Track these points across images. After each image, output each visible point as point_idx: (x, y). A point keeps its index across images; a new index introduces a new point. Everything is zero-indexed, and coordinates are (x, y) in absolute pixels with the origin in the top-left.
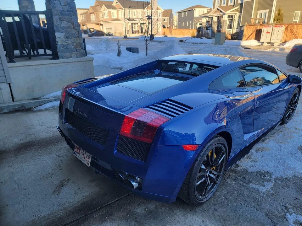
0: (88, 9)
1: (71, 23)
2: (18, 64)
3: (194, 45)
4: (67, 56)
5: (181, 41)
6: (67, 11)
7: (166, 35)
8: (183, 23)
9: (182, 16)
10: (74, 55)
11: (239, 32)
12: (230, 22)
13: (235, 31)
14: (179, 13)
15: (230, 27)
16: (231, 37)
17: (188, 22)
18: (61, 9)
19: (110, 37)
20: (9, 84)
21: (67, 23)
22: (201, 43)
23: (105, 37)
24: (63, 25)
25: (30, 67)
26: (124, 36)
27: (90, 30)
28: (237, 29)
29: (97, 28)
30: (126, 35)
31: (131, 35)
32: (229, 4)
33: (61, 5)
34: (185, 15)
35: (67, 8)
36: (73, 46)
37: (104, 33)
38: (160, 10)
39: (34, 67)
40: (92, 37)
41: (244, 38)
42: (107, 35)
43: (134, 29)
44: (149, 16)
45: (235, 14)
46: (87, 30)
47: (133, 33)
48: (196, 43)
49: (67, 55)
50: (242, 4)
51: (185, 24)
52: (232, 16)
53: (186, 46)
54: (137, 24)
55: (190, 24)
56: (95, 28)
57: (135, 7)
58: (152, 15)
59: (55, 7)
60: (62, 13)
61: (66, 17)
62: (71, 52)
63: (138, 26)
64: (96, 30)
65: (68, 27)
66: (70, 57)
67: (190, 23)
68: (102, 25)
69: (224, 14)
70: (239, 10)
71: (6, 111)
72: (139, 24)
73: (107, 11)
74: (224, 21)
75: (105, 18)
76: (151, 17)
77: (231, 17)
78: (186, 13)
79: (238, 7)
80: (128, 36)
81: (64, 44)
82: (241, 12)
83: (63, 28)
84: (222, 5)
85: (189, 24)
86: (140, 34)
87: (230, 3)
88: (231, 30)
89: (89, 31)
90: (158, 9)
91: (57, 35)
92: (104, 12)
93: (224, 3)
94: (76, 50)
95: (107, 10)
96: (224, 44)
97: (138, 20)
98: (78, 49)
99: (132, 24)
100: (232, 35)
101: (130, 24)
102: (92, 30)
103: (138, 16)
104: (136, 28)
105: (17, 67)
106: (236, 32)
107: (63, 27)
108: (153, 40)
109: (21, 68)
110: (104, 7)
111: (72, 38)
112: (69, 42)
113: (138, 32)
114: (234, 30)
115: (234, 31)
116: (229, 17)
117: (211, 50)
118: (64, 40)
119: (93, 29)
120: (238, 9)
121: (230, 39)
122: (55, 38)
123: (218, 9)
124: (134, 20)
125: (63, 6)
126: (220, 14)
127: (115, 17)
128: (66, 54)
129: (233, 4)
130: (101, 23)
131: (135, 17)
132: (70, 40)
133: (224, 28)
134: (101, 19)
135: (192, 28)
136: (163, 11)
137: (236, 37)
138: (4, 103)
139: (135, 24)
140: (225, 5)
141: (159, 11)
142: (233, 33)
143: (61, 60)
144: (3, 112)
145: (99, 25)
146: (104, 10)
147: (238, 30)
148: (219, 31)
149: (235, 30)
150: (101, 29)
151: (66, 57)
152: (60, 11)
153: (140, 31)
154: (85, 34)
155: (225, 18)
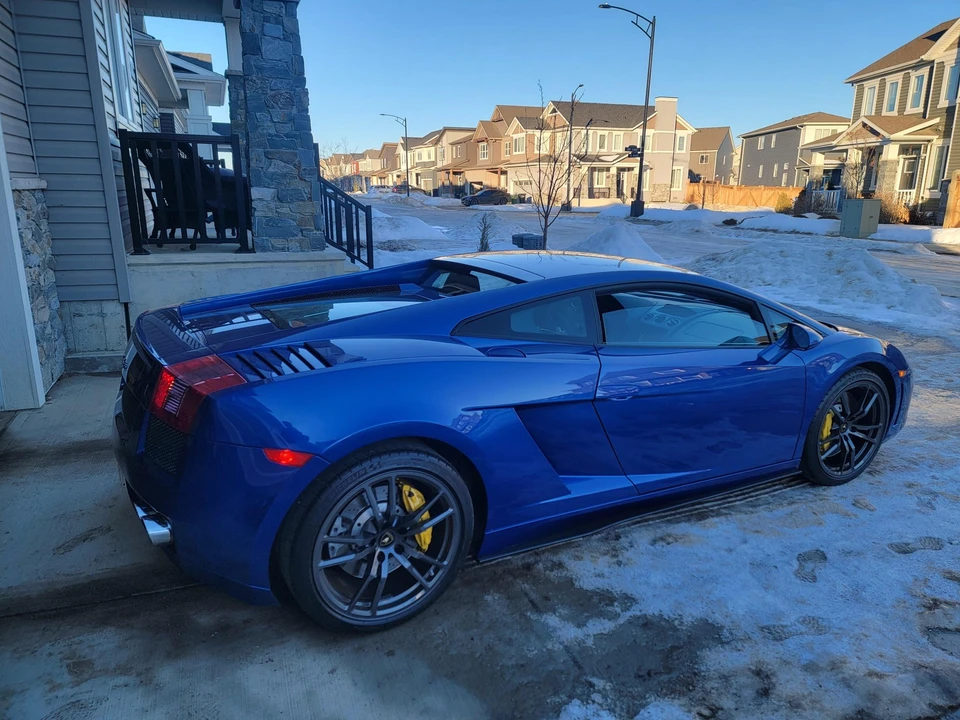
0: (474, 130)
1: (294, 165)
2: (152, 258)
3: (759, 237)
4: (276, 245)
5: (730, 222)
6: (287, 136)
7: (695, 203)
8: (761, 167)
9: (760, 146)
10: (293, 244)
11: (939, 200)
12: (908, 166)
13: (927, 195)
14: (750, 137)
15: (910, 182)
16: (908, 214)
17: (776, 166)
18: (272, 131)
19: (521, 207)
20: (126, 305)
21: (283, 164)
22: (794, 232)
23: (509, 206)
24: (271, 170)
25: (180, 268)
26: (563, 205)
27: (472, 187)
28: (933, 188)
29: (491, 181)
30: (569, 202)
31: (587, 203)
32: (909, 110)
33: (272, 121)
34: (767, 143)
35: (288, 128)
36: (294, 220)
37: (509, 195)
38: (684, 129)
39: (190, 268)
40: (471, 207)
41: (947, 220)
42: (514, 202)
43: (596, 186)
44: (635, 147)
45: (929, 141)
46: (464, 186)
47: (591, 195)
48: (775, 231)
49: (279, 243)
50: (950, 111)
51: (768, 170)
52: (917, 149)
53: (734, 238)
54: (608, 169)
55: (785, 171)
56: (485, 183)
57: (606, 123)
58: (643, 144)
59: (257, 127)
60: (273, 141)
61: (284, 150)
62: (286, 234)
63: (608, 177)
64: (488, 187)
65: (284, 176)
66: (283, 250)
67: (786, 167)
68: (504, 173)
69: (889, 141)
70: (941, 128)
71: (104, 369)
72: (613, 171)
73: (523, 135)
74: (885, 162)
75: (515, 153)
76: (639, 150)
77: (911, 150)
78: (774, 136)
79: (937, 120)
80: (574, 203)
81: (270, 214)
82: (947, 134)
83: (273, 177)
84: (884, 113)
85: (781, 171)
86: (614, 200)
87: (912, 107)
88: (914, 191)
89: (468, 190)
90: (678, 126)
91: (255, 193)
92: (515, 136)
93: (891, 108)
94: (301, 231)
95: (522, 131)
96: (872, 236)
97: (610, 158)
98: (307, 230)
99: (592, 170)
100: (915, 207)
101: (584, 170)
102: (477, 187)
103: (610, 147)
104: (602, 181)
105: (148, 265)
106: (930, 199)
107: (273, 174)
108: (640, 217)
109: (157, 269)
110: (516, 122)
111: (292, 201)
112: (285, 210)
113: (605, 194)
114: (924, 192)
115: (921, 195)
116: (904, 150)
117: (782, 252)
118: (272, 205)
119: (480, 183)
120: (938, 125)
121: (905, 223)
122: (248, 200)
123: (865, 125)
124: (597, 158)
125: (278, 125)
126: (873, 141)
127: (545, 151)
128: (273, 240)
129: (921, 109)
130: (503, 167)
131: (604, 150)
132: (287, 205)
133: (884, 186)
134: (505, 157)
135: (790, 182)
136: (691, 130)
137: (929, 214)
138: (106, 350)
139: (601, 170)
140: (895, 113)
141: (680, 133)
142: (920, 202)
143: (258, 255)
144: (98, 371)
145: (496, 172)
146: (515, 132)
147: (937, 194)
148: (867, 193)
149: (927, 192)
150: (503, 185)
151: (275, 249)
152: (270, 135)
153: (614, 192)
154: (458, 197)
155: (891, 153)
